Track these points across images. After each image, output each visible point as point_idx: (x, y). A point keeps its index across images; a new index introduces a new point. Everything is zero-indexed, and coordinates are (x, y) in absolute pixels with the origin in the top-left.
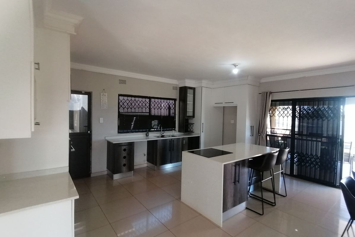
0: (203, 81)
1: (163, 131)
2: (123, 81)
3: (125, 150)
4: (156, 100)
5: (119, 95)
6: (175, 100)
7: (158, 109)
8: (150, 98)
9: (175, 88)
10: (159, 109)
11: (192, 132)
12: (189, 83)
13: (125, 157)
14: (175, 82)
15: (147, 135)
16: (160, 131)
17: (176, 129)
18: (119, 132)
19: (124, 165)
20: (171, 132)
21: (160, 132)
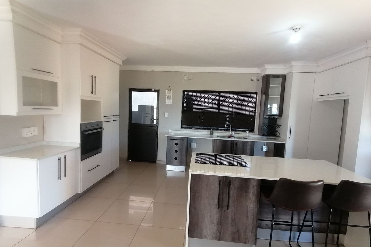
0: (293, 64)
1: (232, 130)
2: (187, 77)
3: (176, 144)
4: (227, 95)
5: (184, 91)
6: (256, 93)
7: (229, 105)
8: (219, 93)
9: (254, 78)
10: (231, 106)
11: (278, 136)
12: (271, 70)
13: (176, 151)
14: (255, 71)
15: (211, 134)
16: (229, 130)
17: (255, 130)
18: (182, 127)
19: (176, 159)
20: (244, 133)
21: (229, 132)
